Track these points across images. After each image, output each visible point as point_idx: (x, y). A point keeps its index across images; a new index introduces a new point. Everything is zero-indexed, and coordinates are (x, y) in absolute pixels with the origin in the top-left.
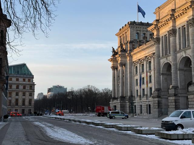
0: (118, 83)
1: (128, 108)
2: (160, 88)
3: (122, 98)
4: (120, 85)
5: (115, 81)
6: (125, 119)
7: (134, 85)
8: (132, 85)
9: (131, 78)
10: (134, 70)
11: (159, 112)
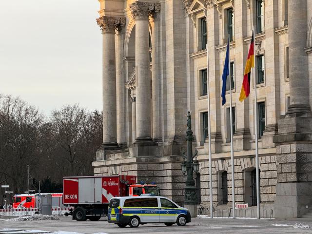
0: (128, 87)
1: (169, 186)
2: (304, 103)
3: (143, 144)
4: (137, 93)
5: (114, 79)
6: (179, 225)
7: (192, 92)
8: (186, 92)
9: (180, 63)
10: (191, 33)
11: (300, 196)
